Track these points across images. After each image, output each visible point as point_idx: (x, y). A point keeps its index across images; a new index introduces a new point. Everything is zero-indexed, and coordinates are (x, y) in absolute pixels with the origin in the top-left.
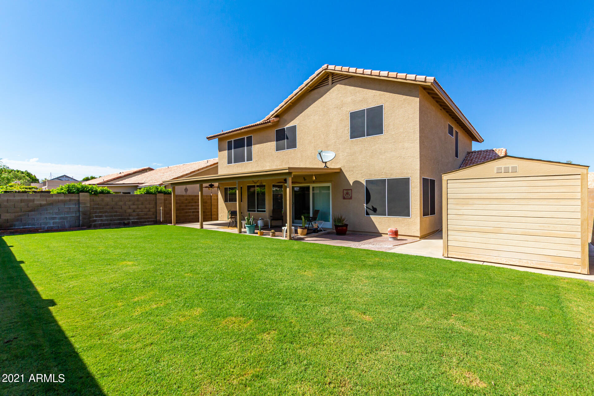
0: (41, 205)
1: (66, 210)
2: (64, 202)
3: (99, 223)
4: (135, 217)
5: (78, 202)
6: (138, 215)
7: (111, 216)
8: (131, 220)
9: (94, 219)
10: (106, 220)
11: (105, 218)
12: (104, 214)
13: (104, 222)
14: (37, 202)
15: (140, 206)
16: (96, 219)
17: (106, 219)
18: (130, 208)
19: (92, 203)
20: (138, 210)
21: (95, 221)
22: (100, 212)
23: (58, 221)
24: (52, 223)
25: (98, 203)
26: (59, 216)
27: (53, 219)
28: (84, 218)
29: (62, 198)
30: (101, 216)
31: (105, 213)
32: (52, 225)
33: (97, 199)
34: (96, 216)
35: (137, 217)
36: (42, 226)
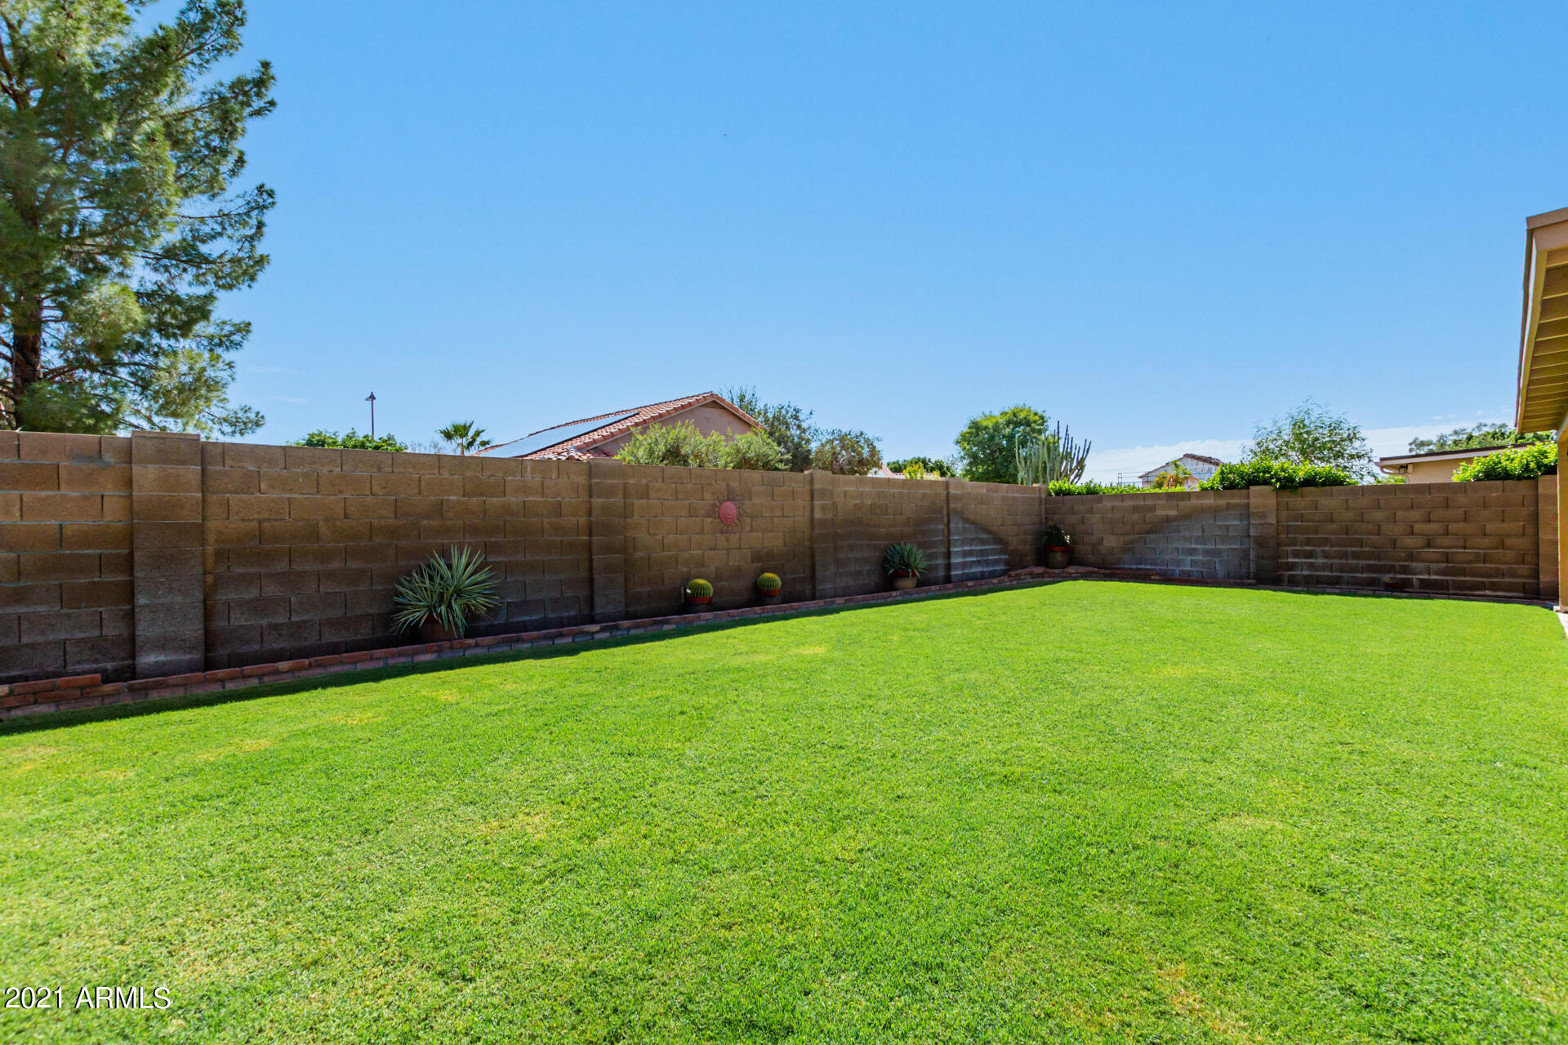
0: (1168, 520)
1: (1219, 532)
2: (1215, 511)
3: (1306, 573)
4: (1434, 566)
5: (1246, 512)
6: (1447, 558)
7: (1344, 555)
8: (1415, 574)
9: (1290, 560)
10: (1324, 567)
11: (1320, 561)
12: (1318, 549)
13: (1317, 573)
14: (1160, 513)
15: (1453, 527)
16: (1297, 560)
17: (1324, 563)
18: (1412, 533)
19: (1284, 515)
20: (1445, 541)
21: (1291, 567)
22: (1308, 542)
23: (1200, 558)
24: (1188, 562)
25: (1302, 514)
26: (1204, 547)
27: (1191, 554)
28: (1259, 557)
29: (1209, 501)
30: (1310, 555)
31: (1325, 545)
32: (1189, 568)
33: (1300, 502)
34: (1296, 554)
35: (1444, 565)
36: (1170, 568)
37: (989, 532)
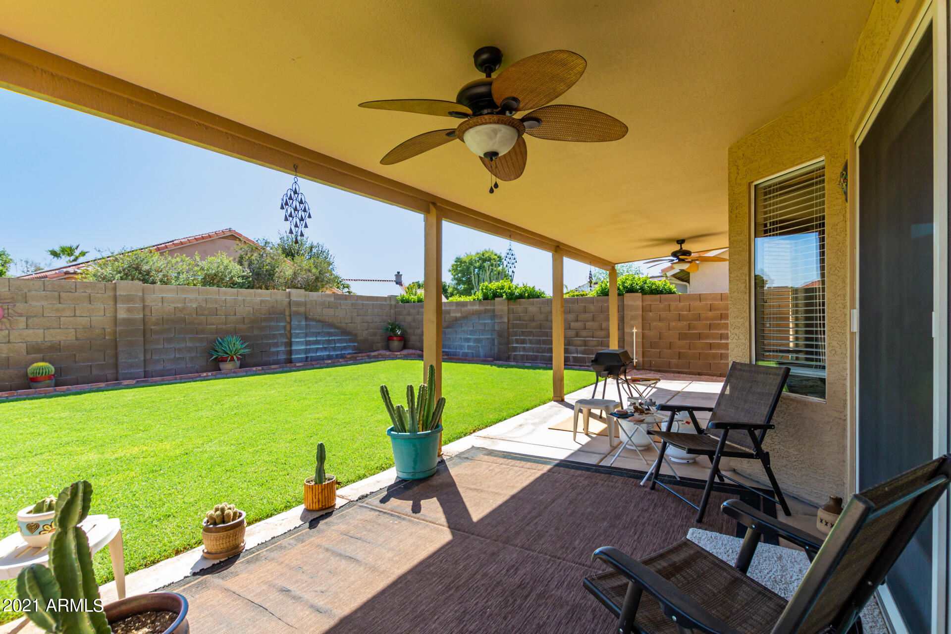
0: (456, 319)
1: (481, 328)
2: (478, 314)
3: (521, 353)
4: (579, 348)
5: (493, 315)
6: (585, 344)
7: (539, 342)
8: (571, 354)
9: (514, 345)
10: (532, 350)
11: (529, 345)
12: (527, 338)
13: (527, 353)
14: (453, 315)
15: (589, 324)
16: (517, 345)
17: (530, 347)
18: (570, 329)
19: (511, 316)
20: (584, 333)
21: (515, 349)
22: (523, 334)
23: (472, 344)
24: (466, 347)
25: (520, 316)
26: (474, 337)
27: (468, 342)
28: (500, 344)
29: (476, 307)
30: (523, 342)
31: (530, 336)
32: (466, 351)
33: (518, 307)
34: (517, 341)
35: (584, 348)
36: (458, 350)
37: (338, 328)
